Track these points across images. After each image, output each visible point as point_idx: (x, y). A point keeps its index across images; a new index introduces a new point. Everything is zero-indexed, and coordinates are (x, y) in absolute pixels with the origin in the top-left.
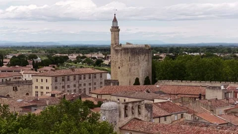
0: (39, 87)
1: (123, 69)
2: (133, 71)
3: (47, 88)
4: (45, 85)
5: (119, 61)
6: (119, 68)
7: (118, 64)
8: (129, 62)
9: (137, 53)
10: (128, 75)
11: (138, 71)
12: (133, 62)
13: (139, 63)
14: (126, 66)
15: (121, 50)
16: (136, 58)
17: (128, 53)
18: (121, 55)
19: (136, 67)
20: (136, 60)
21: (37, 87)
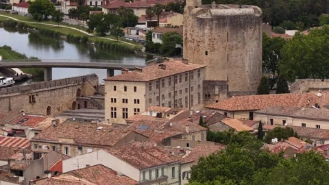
0: (119, 101)
1: (215, 56)
2: (233, 58)
3: (137, 101)
4: (131, 95)
5: (207, 40)
6: (206, 53)
7: (205, 46)
8: (226, 43)
9: (240, 25)
10: (224, 68)
11: (243, 59)
12: (234, 43)
13: (245, 44)
14: (222, 49)
15: (212, 20)
16: (239, 34)
17: (224, 25)
18: (211, 29)
19: (240, 51)
20: (240, 39)
21: (114, 100)
